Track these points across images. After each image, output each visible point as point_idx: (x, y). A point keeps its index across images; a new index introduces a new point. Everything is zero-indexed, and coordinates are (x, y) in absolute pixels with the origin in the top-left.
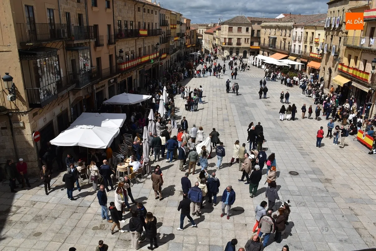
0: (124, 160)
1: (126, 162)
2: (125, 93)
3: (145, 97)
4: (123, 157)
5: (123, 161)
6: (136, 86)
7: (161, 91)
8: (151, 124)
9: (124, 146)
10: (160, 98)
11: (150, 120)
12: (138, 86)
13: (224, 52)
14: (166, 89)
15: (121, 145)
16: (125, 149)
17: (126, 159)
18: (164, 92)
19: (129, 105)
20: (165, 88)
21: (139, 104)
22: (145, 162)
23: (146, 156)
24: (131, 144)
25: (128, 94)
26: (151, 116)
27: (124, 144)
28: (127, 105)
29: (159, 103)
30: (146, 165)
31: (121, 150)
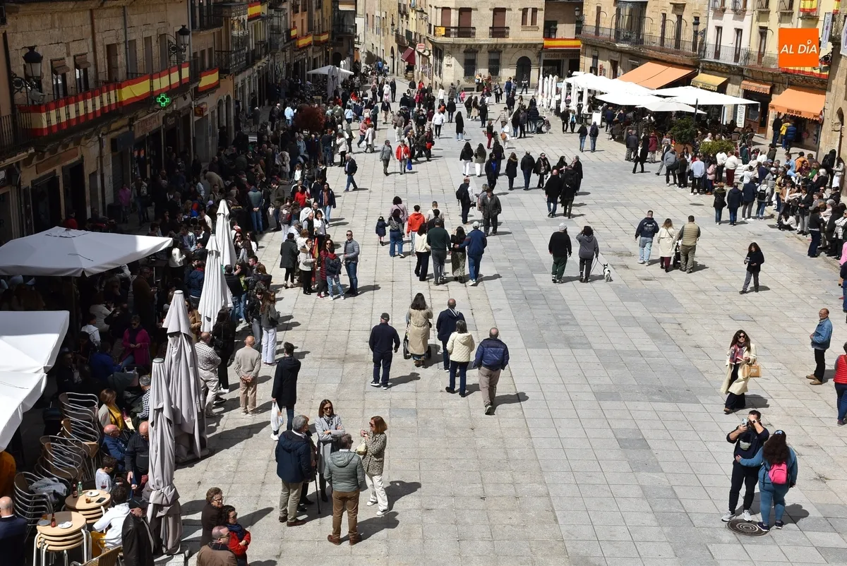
0: (68, 501)
1: (78, 506)
2: (58, 231)
3: (147, 244)
4: (61, 488)
5: (62, 505)
6: (100, 199)
7: (207, 218)
8: (175, 350)
9: (65, 442)
10: (208, 247)
11: (172, 335)
12: (109, 199)
13: (444, 66)
14: (227, 212)
15: (53, 440)
16: (70, 456)
17: (76, 498)
18: (221, 222)
19: (79, 275)
20: (223, 207)
21: (119, 270)
22: (158, 501)
23: (160, 478)
24: (92, 433)
25: (73, 232)
26: (174, 319)
27: (63, 433)
28: (68, 278)
29: (202, 266)
30: (159, 514)
31: (54, 460)
